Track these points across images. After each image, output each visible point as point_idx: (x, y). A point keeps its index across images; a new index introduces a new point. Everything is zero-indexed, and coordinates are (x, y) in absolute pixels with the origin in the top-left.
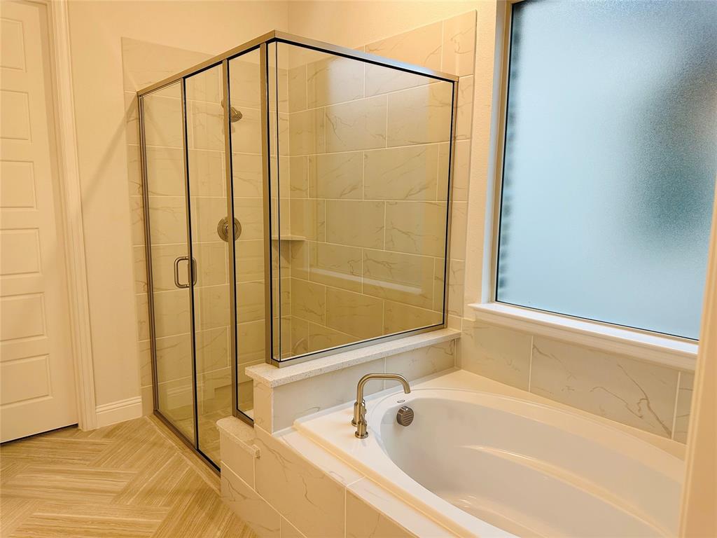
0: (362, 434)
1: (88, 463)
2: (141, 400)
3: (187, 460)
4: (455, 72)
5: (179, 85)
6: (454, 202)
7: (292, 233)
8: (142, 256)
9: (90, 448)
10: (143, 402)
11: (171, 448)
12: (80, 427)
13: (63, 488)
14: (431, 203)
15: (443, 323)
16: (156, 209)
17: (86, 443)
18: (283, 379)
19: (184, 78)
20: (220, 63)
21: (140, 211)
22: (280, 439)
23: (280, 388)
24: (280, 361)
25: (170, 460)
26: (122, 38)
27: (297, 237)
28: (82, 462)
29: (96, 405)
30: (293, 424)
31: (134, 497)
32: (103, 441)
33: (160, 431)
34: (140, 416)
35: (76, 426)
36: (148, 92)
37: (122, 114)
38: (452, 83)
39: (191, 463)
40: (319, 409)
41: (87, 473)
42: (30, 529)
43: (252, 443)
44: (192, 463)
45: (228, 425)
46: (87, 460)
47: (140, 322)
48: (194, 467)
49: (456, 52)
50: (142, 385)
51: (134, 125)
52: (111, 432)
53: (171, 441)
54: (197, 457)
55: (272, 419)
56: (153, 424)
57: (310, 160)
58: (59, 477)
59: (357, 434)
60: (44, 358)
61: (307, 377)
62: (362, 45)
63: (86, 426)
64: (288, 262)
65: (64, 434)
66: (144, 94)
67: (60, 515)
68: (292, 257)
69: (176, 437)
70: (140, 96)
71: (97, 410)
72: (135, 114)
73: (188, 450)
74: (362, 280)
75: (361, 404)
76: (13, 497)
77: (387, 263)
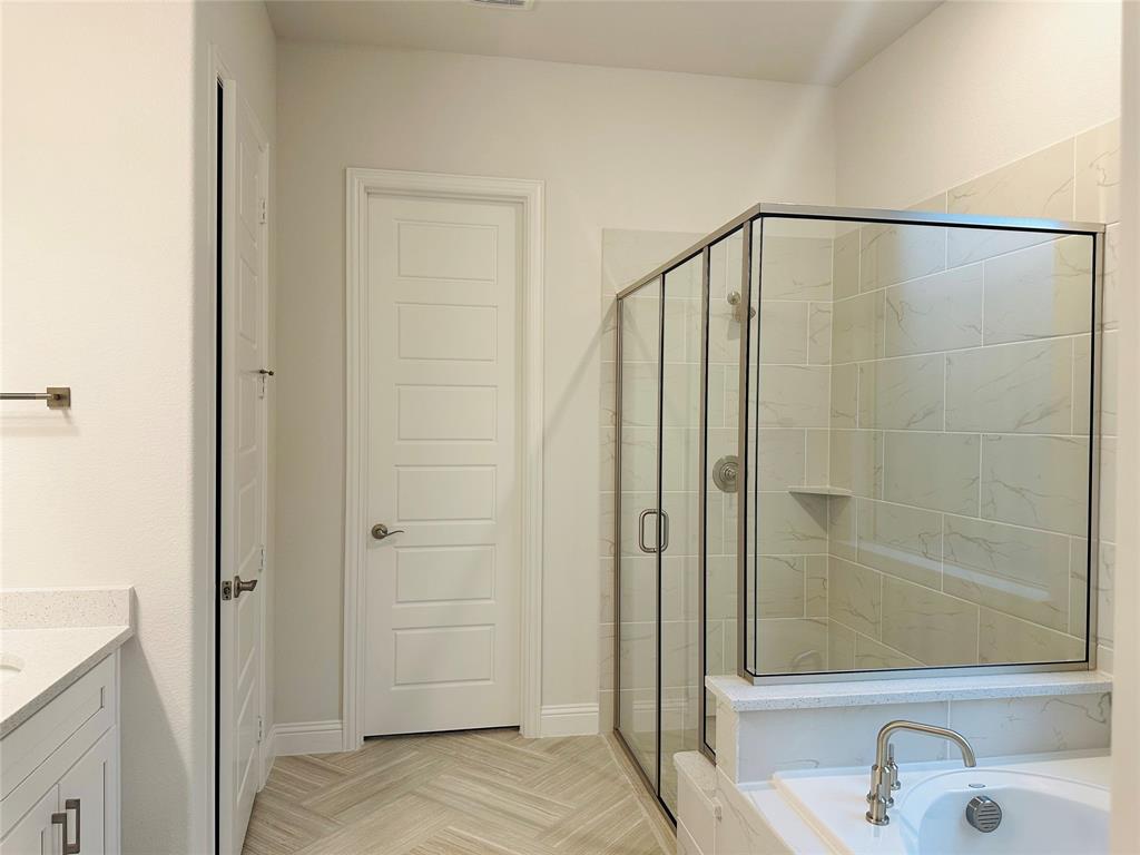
0: (878, 818)
1: (520, 780)
2: (597, 709)
3: (643, 808)
4: (1099, 217)
5: (658, 283)
6: (1104, 437)
7: (831, 484)
8: (611, 507)
9: (526, 761)
10: (600, 714)
11: (625, 786)
12: (521, 731)
13: (486, 805)
14: (1060, 439)
15: (1087, 660)
16: (630, 444)
17: (524, 754)
18: (754, 701)
19: (664, 274)
20: (701, 251)
21: (611, 446)
22: (746, 794)
23: (748, 714)
24: (755, 676)
25: (620, 803)
26: (603, 230)
27: (838, 491)
28: (513, 777)
29: (542, 704)
30: (771, 778)
31: (564, 840)
32: (544, 756)
33: (615, 759)
34: (596, 733)
35: (517, 728)
36: (627, 295)
37: (598, 322)
38: (1091, 237)
39: (645, 814)
40: (817, 765)
41: (517, 793)
42: (441, 845)
43: (712, 795)
44: (648, 813)
45: (687, 763)
46: (521, 777)
47: (603, 596)
48: (650, 822)
49: (1099, 184)
50: (601, 687)
51: (611, 335)
52: (555, 747)
53: (627, 777)
54: (656, 808)
55: (738, 762)
56: (609, 747)
57: (861, 369)
58: (485, 790)
59: (869, 816)
60: (488, 628)
61: (794, 706)
62: (943, 191)
63: (528, 731)
64: (825, 529)
65: (501, 735)
66: (625, 296)
67: (476, 837)
68: (831, 523)
69: (635, 773)
70: (620, 299)
71: (543, 712)
72: (612, 323)
73: (648, 795)
74: (941, 568)
75: (883, 770)
76: (433, 800)
77: (985, 541)
